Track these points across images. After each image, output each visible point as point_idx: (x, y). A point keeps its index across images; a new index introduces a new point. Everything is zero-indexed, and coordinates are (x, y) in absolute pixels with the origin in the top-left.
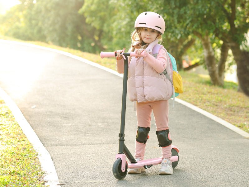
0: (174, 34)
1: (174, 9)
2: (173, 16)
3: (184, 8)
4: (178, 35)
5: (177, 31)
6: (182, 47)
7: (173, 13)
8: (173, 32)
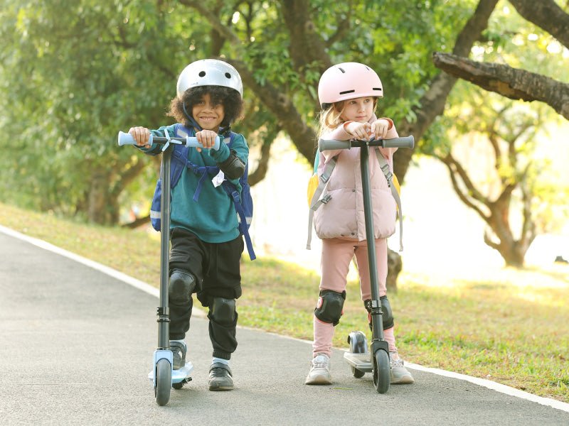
0: (94, 146)
1: (95, 97)
2: (91, 112)
3: (114, 96)
4: (99, 147)
5: (98, 141)
6: (118, 177)
7: (92, 105)
8: (91, 143)
